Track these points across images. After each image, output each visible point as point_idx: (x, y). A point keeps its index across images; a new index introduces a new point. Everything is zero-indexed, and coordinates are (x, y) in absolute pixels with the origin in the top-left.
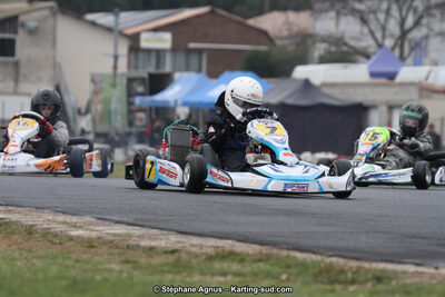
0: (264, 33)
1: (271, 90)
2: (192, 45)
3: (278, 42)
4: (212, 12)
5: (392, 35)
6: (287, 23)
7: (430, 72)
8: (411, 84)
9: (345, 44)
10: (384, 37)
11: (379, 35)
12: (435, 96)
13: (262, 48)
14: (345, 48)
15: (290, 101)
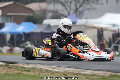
0: (31, 10)
1: (38, 28)
2: (8, 14)
3: (36, 13)
4: (14, 3)
5: (73, 10)
6: (39, 6)
7: (87, 22)
8: (83, 25)
9: (58, 13)
10: (70, 10)
11: (69, 10)
12: (91, 29)
13: (31, 15)
14: (58, 14)
15: (44, 31)
